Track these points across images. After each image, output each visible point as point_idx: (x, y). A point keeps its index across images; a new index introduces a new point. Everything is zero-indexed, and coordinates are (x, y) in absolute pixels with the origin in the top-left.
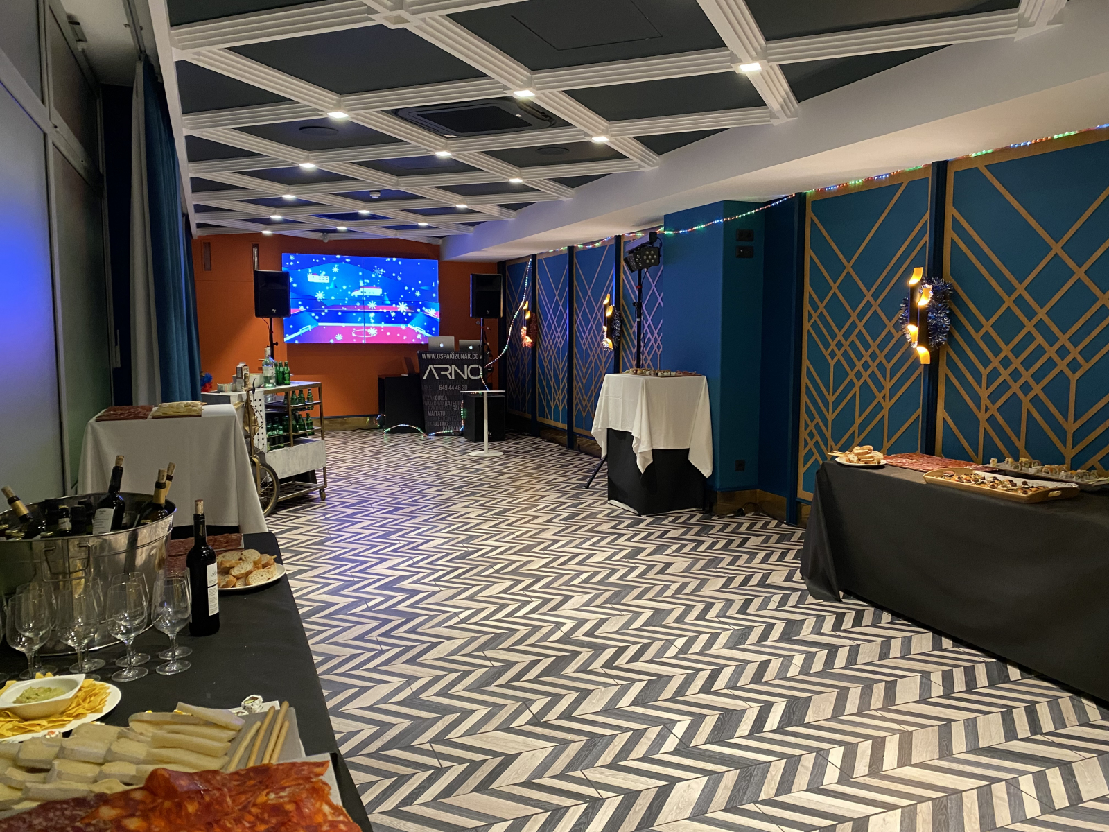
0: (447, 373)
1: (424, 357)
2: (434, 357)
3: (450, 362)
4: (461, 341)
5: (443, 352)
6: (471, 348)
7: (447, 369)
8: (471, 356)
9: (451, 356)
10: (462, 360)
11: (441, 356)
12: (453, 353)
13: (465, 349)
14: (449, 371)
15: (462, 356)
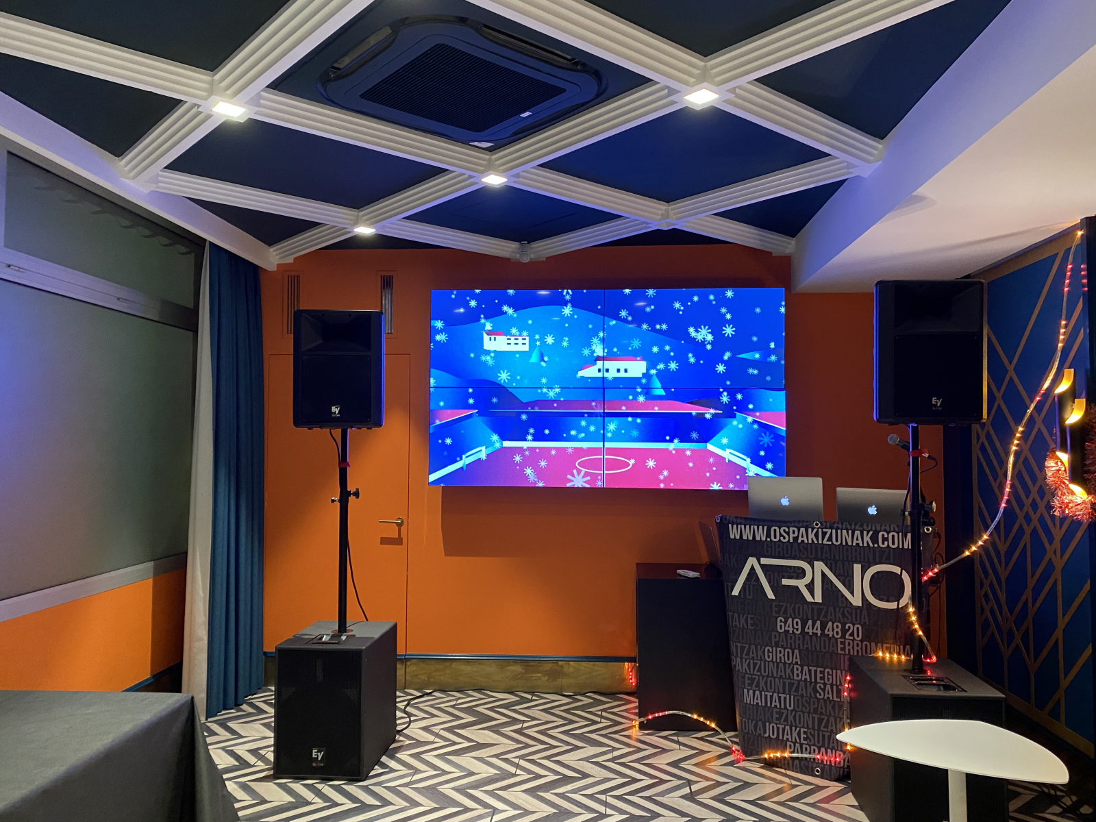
0: (801, 584)
1: (734, 533)
2: (761, 535)
3: (811, 553)
4: (845, 493)
5: (788, 523)
6: (872, 511)
7: (800, 573)
8: (874, 539)
9: (811, 536)
10: (844, 548)
11: (780, 534)
12: (817, 525)
13: (853, 516)
14: (807, 579)
15: (846, 537)
